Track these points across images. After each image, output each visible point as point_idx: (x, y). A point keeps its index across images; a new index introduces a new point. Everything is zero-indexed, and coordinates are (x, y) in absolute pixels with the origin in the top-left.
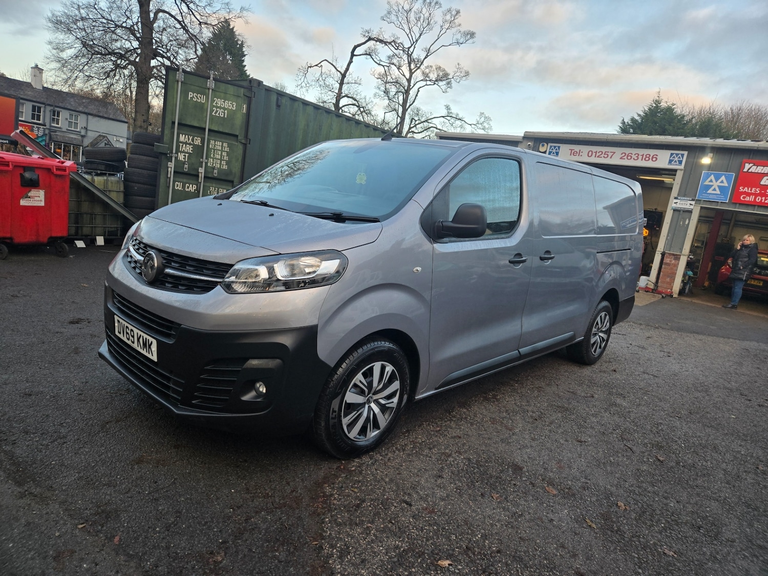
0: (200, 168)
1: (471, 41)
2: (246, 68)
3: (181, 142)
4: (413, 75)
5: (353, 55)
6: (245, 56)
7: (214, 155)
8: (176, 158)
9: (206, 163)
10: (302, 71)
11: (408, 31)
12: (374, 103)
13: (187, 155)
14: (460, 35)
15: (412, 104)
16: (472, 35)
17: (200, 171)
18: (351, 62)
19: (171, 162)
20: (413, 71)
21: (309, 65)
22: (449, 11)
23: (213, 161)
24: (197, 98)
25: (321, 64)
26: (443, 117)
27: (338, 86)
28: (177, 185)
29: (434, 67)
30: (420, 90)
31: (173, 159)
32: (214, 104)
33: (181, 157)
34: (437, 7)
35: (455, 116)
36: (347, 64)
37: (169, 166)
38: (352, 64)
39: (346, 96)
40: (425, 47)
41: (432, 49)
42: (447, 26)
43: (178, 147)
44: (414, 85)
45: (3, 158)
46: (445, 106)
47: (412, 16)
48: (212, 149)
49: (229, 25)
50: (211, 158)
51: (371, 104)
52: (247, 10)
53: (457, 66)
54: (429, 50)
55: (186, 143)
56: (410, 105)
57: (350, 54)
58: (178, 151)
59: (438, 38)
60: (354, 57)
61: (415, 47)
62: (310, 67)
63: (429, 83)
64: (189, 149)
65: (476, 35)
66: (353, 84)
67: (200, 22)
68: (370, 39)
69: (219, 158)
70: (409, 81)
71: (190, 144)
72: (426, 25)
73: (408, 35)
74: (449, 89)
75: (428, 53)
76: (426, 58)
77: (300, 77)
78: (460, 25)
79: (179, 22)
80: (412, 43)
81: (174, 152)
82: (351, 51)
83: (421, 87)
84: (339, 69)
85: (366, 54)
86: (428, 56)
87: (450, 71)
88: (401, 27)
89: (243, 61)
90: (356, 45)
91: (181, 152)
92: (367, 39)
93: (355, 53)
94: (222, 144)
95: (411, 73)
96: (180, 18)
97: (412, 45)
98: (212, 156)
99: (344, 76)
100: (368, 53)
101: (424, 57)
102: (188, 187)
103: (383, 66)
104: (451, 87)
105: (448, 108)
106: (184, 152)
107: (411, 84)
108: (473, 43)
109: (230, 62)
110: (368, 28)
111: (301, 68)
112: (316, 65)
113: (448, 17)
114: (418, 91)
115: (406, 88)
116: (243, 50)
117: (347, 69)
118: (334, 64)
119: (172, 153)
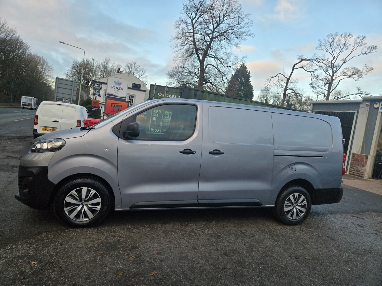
0: (160, 123)
1: (374, 51)
2: (250, 83)
3: (154, 113)
4: (335, 74)
5: (293, 69)
6: (250, 77)
7: (166, 117)
8: (152, 119)
9: (163, 121)
10: (268, 80)
11: (331, 52)
12: (305, 91)
13: (156, 118)
14: (367, 49)
15: (334, 89)
16: (375, 47)
17: (160, 124)
18: (292, 72)
19: (150, 120)
20: (335, 72)
21: (272, 77)
22: (358, 38)
23: (166, 119)
24: (161, 95)
25: (278, 75)
26: (356, 94)
27: (285, 84)
28: (152, 130)
29: (350, 68)
30: (340, 81)
31: (151, 119)
32: (167, 97)
33: (154, 118)
34: (350, 37)
35: (364, 93)
36: (290, 73)
37: (149, 122)
38: (293, 73)
39: (290, 89)
40: (343, 59)
41: (347, 59)
42: (357, 45)
43: (153, 115)
44: (335, 79)
45: (91, 121)
46: (357, 88)
47: (335, 44)
48: (166, 115)
49: (244, 65)
50: (165, 118)
51: (303, 91)
52: (246, 58)
53: (365, 66)
54: (345, 60)
55: (156, 113)
56: (333, 90)
57: (292, 69)
58: (153, 116)
59: (351, 53)
60: (294, 70)
61: (336, 59)
62: (272, 78)
63: (346, 77)
64: (157, 115)
65: (377, 47)
66: (294, 83)
67: (225, 66)
68: (302, 60)
69: (168, 118)
70: (332, 77)
71: (157, 113)
72: (343, 47)
73: (331, 54)
74: (360, 79)
75: (344, 61)
76: (343, 64)
77: (267, 83)
78: (366, 44)
79: (216, 68)
80: (334, 57)
81: (151, 116)
82: (292, 67)
83: (341, 80)
84: (286, 77)
85: (301, 67)
86: (345, 63)
87: (361, 68)
88: (327, 51)
89: (249, 79)
90: (295, 64)
91: (154, 117)
92: (301, 60)
93: (295, 68)
94: (170, 113)
95: (333, 73)
96: (216, 66)
97: (334, 59)
98: (165, 117)
99: (288, 79)
100: (302, 67)
101: (342, 64)
102: (156, 130)
103: (310, 72)
104: (362, 77)
105: (359, 89)
106: (155, 116)
107: (333, 79)
108: (376, 52)
109: (243, 81)
110: (301, 55)
111: (268, 79)
112: (275, 76)
113: (358, 41)
114: (339, 82)
115: (330, 81)
116: (250, 75)
117: (290, 76)
118: (284, 74)
119: (150, 117)
